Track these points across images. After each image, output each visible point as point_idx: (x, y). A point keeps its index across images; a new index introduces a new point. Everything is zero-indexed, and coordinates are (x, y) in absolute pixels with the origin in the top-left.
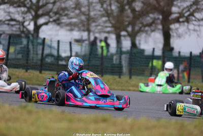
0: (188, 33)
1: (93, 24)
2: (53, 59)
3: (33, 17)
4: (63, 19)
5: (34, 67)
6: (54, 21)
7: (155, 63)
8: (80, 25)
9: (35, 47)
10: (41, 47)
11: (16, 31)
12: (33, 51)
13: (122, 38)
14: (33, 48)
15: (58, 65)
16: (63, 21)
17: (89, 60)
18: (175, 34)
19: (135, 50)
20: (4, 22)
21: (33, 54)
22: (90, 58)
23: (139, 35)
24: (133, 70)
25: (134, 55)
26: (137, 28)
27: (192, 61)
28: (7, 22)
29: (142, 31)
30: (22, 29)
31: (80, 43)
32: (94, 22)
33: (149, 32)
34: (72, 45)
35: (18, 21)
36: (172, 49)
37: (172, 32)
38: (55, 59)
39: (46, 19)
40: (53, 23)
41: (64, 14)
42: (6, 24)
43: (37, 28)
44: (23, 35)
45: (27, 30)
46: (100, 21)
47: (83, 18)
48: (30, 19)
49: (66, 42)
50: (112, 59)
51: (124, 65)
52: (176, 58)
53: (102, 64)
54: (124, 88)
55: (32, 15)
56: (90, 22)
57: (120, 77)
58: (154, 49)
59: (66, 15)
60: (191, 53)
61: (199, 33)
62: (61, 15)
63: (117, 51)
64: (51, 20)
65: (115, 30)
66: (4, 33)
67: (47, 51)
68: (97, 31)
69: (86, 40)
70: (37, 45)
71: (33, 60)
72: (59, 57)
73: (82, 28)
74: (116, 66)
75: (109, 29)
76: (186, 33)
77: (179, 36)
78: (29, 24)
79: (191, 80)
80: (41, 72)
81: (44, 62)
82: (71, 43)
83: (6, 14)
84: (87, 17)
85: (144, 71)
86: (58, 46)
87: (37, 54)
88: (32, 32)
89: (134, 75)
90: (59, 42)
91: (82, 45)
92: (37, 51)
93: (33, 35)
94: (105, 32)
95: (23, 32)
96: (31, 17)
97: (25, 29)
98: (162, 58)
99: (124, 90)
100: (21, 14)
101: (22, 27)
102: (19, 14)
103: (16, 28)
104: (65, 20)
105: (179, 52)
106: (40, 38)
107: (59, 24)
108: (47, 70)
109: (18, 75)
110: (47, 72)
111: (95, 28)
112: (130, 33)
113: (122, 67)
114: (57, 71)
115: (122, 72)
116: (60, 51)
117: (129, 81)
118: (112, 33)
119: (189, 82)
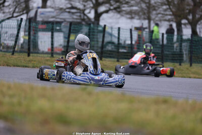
1: (154, 12)
2: (113, 47)
3: (94, 5)
4: (124, 7)
6: (115, 9)
8: (141, 14)
9: (96, 34)
10: (101, 35)
11: (76, 19)
12: (94, 38)
13: (183, 26)
15: (118, 52)
16: (123, 9)
19: (195, 38)
20: (65, 9)
23: (199, 23)
24: (193, 58)
25: (194, 42)
26: (197, 16)
28: (68, 10)
32: (155, 10)
34: (133, 32)
35: (79, 9)
38: (115, 46)
39: (106, 7)
40: (114, 11)
41: (124, 2)
42: (67, 12)
43: (98, 16)
44: (84, 23)
45: (88, 17)
46: (161, 9)
47: (144, 6)
48: (90, 7)
49: (126, 29)
50: (174, 47)
51: (184, 53)
53: (162, 51)
54: (185, 75)
55: (93, 3)
56: (151, 10)
57: (180, 65)
59: (127, 3)
62: (121, 3)
63: (177, 39)
64: (112, 8)
65: (176, 18)
66: (65, 21)
67: (107, 39)
68: (157, 19)
69: (146, 28)
70: (98, 32)
72: (119, 45)
73: (143, 16)
74: (176, 53)
78: (90, 13)
80: (101, 59)
81: (104, 49)
82: (131, 30)
83: (67, 2)
84: (148, 5)
86: (119, 33)
87: (97, 41)
88: (93, 20)
89: (195, 62)
90: (119, 29)
92: (97, 38)
93: (93, 23)
94: (165, 20)
95: (83, 20)
96: (92, 5)
97: (85, 17)
99: (185, 77)
100: (81, 2)
101: (82, 15)
102: (79, 2)
103: (77, 16)
104: (125, 8)
106: (101, 26)
107: (119, 12)
108: (107, 57)
110: (107, 59)
111: (156, 15)
112: (191, 21)
113: (183, 54)
114: (118, 58)
115: (182, 60)
116: (121, 38)
117: (190, 68)
118: (172, 21)
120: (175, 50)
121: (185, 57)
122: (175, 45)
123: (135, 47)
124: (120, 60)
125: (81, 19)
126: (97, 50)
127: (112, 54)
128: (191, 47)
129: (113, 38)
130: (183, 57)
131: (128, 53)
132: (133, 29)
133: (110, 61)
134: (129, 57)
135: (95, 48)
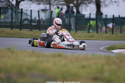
0: (112, 4)
2: (28, 22)
5: (16, 27)
7: (91, 22)
8: (44, 1)
9: (17, 14)
10: (20, 14)
11: (4, 5)
12: (16, 17)
14: (16, 15)
15: (31, 25)
17: (50, 22)
18: (103, 5)
19: (79, 15)
21: (16, 19)
23: (81, 5)
24: (77, 27)
26: (80, 2)
27: (114, 20)
29: (83, 3)
30: (8, 4)
31: (44, 12)
33: (87, 4)
34: (40, 13)
36: (102, 14)
37: (102, 4)
38: (29, 21)
43: (18, 3)
44: (9, 7)
45: (12, 4)
49: (36, 11)
50: (65, 21)
52: (104, 19)
57: (70, 31)
58: (90, 14)
60: (114, 16)
61: (118, 4)
65: (66, 3)
67: (24, 17)
68: (55, 4)
69: (48, 10)
70: (18, 13)
71: (16, 22)
72: (31, 21)
73: (46, 3)
74: (67, 25)
75: (62, 3)
76: (110, 4)
77: (106, 6)
78: (13, 1)
79: (114, 32)
80: (20, 30)
81: (22, 23)
82: (39, 11)
85: (85, 27)
86: (31, 13)
88: (15, 6)
89: (78, 30)
90: (31, 10)
91: (46, 13)
92: (18, 17)
93: (15, 8)
94: (60, 5)
95: (9, 5)
97: (10, 4)
98: (96, 19)
101: (8, 2)
103: (5, 3)
105: (106, 15)
106: (20, 9)
108: (24, 28)
109: (7, 32)
110: (24, 30)
111: (54, 2)
112: (75, 5)
113: (71, 25)
114: (31, 29)
115: (71, 29)
116: (32, 16)
117: (76, 34)
118: (64, 5)
119: (113, 33)
120: (66, 23)
121: (73, 27)
122: (66, 20)
123: (42, 21)
124: (33, 30)
125: (7, 5)
126: (18, 24)
127: (27, 26)
128: (76, 21)
129: (28, 16)
130: (71, 27)
132: (40, 11)
133: (26, 31)
134: (38, 28)
135: (17, 23)
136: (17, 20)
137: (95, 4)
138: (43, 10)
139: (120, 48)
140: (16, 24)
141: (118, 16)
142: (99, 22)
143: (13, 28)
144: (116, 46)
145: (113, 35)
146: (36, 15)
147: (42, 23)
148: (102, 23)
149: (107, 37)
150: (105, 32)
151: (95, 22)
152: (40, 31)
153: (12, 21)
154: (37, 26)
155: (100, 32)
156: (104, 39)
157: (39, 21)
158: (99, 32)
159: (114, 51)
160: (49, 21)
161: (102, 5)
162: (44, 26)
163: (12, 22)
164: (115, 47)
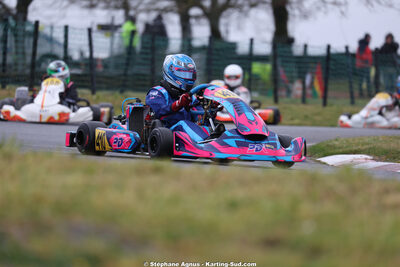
0: (323, 9)
5: (18, 80)
7: (257, 68)
9: (20, 39)
10: (31, 41)
12: (17, 47)
13: (193, 21)
14: (16, 41)
17: (128, 64)
18: (297, 12)
19: (218, 45)
21: (17, 53)
22: (128, 59)
23: (224, 13)
25: (215, 52)
26: (222, 1)
27: (332, 62)
29: (232, 6)
31: (109, 32)
33: (246, 8)
34: (94, 35)
36: (291, 41)
37: (292, 8)
45: (4, 6)
49: (82, 29)
52: (299, 57)
53: (153, 71)
58: (252, 40)
60: (329, 47)
61: (343, 9)
63: (183, 46)
65: (179, 5)
67: (42, 49)
68: (142, 7)
70: (24, 36)
71: (16, 64)
73: (113, 3)
76: (319, 9)
77: (305, 16)
79: (329, 101)
81: (37, 69)
82: (90, 31)
86: (66, 36)
87: (24, 53)
88: (14, 12)
90: (66, 28)
91: (112, 36)
92: (23, 48)
93: (15, 18)
94: (157, 10)
98: (271, 58)
105: (306, 46)
106: (30, 23)
111: (139, 1)
112: (208, 11)
116: (70, 46)
118: (172, 10)
119: (325, 104)
123: (99, 63)
126: (24, 70)
128: (209, 62)
129: (55, 46)
131: (85, 75)
132: (95, 28)
134: (86, 84)
135: (20, 68)
136: (20, 56)
137: (271, 11)
138: (103, 28)
139: (348, 149)
140: (16, 70)
141: (343, 50)
142: (283, 66)
143: (8, 83)
144: (337, 143)
145: (327, 108)
146: (82, 42)
147: (100, 69)
148: (292, 72)
149: (306, 117)
150: (299, 101)
151: (268, 67)
152: (93, 93)
153: (4, 59)
154: (84, 78)
155: (286, 100)
156: (297, 121)
157: (91, 62)
158: (280, 100)
159: (330, 160)
160: (124, 61)
161: (293, 11)
162: (107, 78)
163: (4, 64)
164: (334, 147)
